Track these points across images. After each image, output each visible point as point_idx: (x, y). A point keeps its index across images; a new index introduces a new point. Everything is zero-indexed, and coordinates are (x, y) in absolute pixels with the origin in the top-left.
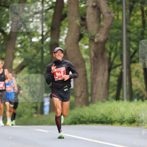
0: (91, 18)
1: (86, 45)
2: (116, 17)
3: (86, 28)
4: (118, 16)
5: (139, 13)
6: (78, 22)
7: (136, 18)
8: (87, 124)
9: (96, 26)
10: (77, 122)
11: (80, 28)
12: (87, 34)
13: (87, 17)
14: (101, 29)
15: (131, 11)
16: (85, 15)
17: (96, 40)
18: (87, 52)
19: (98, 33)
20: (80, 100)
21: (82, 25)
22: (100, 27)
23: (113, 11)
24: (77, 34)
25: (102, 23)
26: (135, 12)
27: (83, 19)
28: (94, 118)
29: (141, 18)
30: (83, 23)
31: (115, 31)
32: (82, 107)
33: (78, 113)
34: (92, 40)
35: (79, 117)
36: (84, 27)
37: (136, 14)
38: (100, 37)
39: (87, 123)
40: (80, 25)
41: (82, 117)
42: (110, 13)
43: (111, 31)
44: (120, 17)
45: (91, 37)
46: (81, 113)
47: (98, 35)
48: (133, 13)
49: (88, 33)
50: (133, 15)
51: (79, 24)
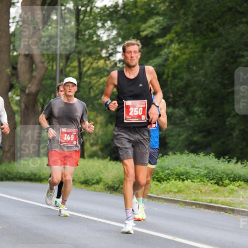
0: (22, 68)
1: (17, 96)
2: (50, 68)
3: (17, 78)
4: (53, 66)
5: (75, 64)
6: (9, 71)
7: (72, 69)
8: (14, 181)
9: (27, 76)
10: (4, 178)
11: (10, 77)
12: (17, 85)
13: (19, 66)
14: (33, 79)
15: (67, 62)
16: (17, 64)
17: (27, 91)
18: (18, 103)
19: (29, 83)
20: (9, 155)
21: (13, 75)
22: (32, 78)
23: (48, 61)
24: (8, 84)
25: (34, 74)
26: (72, 63)
27: (14, 68)
28: (22, 175)
29: (77, 69)
30: (14, 72)
31: (49, 82)
32: (10, 162)
33: (6, 169)
34: (23, 90)
35: (6, 174)
36: (14, 77)
37: (72, 65)
38: (32, 88)
39: (15, 179)
40: (10, 75)
41: (10, 173)
42: (43, 63)
43: (44, 82)
44: (55, 68)
45: (22, 87)
46: (8, 169)
47: (29, 85)
48: (69, 63)
49: (19, 83)
50: (69, 66)
51: (9, 73)
